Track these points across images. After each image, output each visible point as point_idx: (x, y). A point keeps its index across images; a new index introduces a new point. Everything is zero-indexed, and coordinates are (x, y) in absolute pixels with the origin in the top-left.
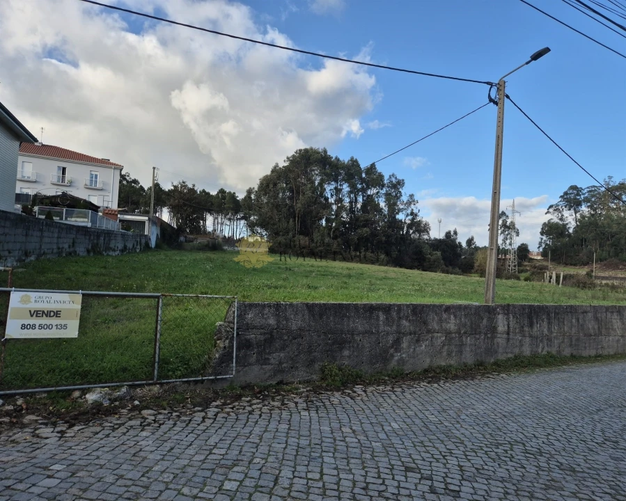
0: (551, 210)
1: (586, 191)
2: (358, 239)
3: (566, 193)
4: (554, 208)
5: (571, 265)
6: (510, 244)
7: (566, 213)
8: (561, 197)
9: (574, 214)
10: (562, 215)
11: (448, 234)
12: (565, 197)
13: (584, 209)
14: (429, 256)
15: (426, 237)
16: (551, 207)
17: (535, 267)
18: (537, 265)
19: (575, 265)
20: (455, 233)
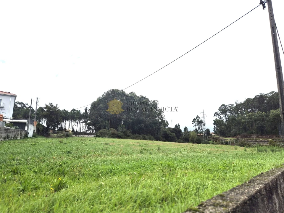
0: (216, 115)
1: (228, 107)
2: (139, 129)
3: (220, 108)
4: (217, 114)
5: (228, 137)
6: (202, 129)
7: (222, 116)
8: (219, 109)
9: (225, 116)
10: (220, 117)
11: (176, 126)
12: (220, 109)
13: (228, 113)
14: (170, 135)
15: (167, 127)
16: (215, 113)
17: (214, 138)
18: (214, 137)
19: (230, 137)
20: (179, 125)
